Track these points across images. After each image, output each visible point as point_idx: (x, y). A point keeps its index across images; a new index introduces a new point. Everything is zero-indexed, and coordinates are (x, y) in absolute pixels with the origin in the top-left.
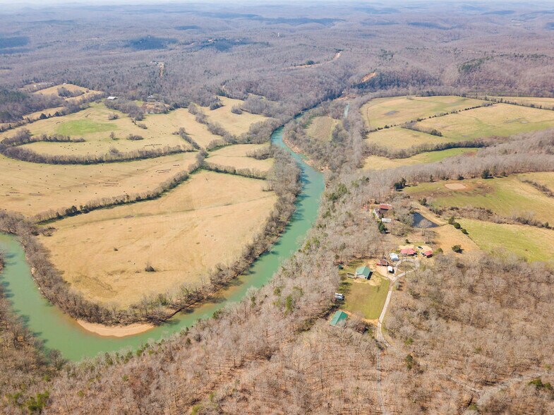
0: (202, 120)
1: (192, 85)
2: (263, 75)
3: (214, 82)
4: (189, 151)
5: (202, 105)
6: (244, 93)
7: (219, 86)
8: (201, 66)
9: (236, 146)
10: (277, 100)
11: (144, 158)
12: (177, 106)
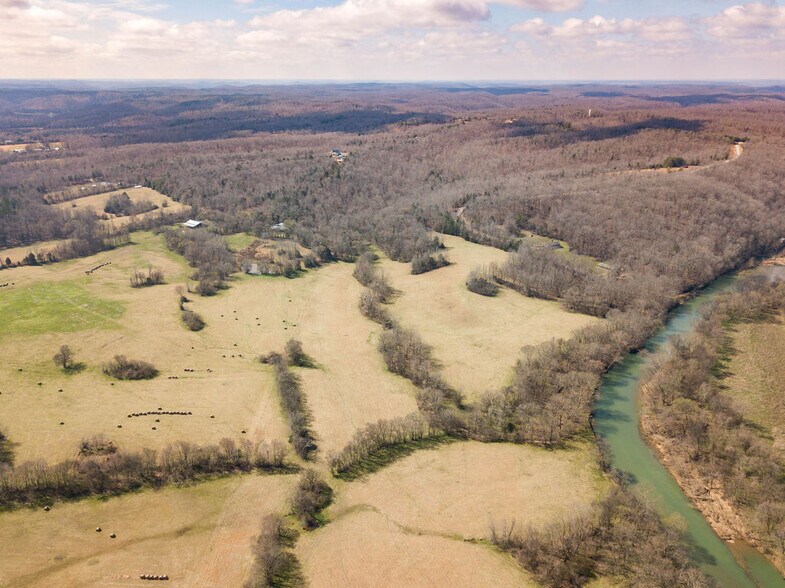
0: (377, 305)
1: (389, 202)
2: (560, 186)
3: (441, 197)
4: (266, 467)
5: (394, 258)
6: (511, 231)
7: (450, 209)
8: (424, 161)
9: (458, 446)
10: (603, 256)
11: (72, 492)
12: (329, 257)
